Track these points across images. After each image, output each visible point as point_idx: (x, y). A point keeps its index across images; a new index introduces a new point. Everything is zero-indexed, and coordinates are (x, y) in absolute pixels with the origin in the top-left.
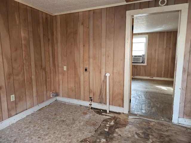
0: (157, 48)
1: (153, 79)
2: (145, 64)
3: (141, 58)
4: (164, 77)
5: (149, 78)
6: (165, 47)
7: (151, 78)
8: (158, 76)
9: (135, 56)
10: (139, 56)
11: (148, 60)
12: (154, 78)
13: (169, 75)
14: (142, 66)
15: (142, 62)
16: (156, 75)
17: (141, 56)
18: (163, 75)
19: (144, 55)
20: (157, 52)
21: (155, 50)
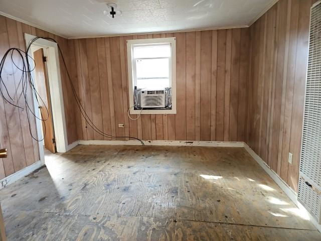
0: (198, 72)
1: (192, 147)
2: (173, 111)
3: (163, 95)
4: (216, 141)
5: (183, 143)
6: (214, 67)
7: (189, 144)
8: (202, 139)
9: (149, 92)
10: (157, 92)
11: (178, 100)
12: (196, 144)
13: (226, 136)
14: (165, 115)
15: (166, 107)
16: (198, 135)
17: (162, 92)
18: (213, 136)
19: (168, 89)
20: (197, 82)
21: (194, 77)
